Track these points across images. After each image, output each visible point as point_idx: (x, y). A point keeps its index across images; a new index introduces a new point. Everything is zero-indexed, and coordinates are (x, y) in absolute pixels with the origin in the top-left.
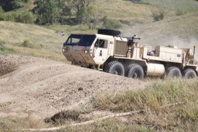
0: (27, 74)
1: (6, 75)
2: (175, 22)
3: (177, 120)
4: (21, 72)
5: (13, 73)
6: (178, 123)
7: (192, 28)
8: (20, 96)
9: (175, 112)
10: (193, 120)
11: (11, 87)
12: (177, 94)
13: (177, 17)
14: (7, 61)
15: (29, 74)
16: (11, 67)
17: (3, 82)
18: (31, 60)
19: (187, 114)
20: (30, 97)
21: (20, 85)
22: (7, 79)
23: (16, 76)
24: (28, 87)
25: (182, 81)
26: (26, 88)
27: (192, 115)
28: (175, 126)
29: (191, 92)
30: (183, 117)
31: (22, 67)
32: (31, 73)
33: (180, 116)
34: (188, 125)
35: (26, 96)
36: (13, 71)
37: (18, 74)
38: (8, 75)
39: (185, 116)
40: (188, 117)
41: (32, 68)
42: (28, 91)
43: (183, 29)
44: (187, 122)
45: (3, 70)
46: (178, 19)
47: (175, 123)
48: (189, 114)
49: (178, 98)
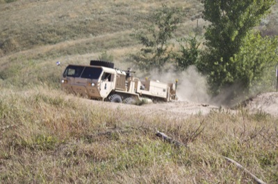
2: (5, 12)
3: (10, 150)
6: (11, 154)
7: (29, 19)
9: (6, 139)
10: (32, 149)
12: (7, 113)
13: (7, 5)
19: (23, 141)
25: (13, 93)
27: (30, 141)
28: (7, 159)
29: (27, 110)
30: (17, 145)
33: (14, 144)
34: (26, 156)
39: (20, 143)
40: (24, 145)
43: (15, 22)
44: (23, 151)
46: (8, 8)
47: (6, 155)
48: (26, 140)
49: (9, 118)
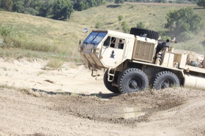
0: (196, 109)
1: (173, 109)
4: (189, 107)
5: (181, 106)
8: (187, 130)
11: (179, 121)
14: (175, 94)
15: (198, 108)
16: (180, 100)
17: (170, 116)
18: (201, 94)
20: (197, 132)
21: (187, 120)
22: (174, 112)
23: (184, 110)
24: (196, 122)
26: (193, 122)
31: (190, 101)
32: (200, 108)
35: (193, 131)
36: (181, 104)
37: (186, 108)
38: (175, 108)
41: (201, 103)
42: (195, 126)
45: (170, 103)
